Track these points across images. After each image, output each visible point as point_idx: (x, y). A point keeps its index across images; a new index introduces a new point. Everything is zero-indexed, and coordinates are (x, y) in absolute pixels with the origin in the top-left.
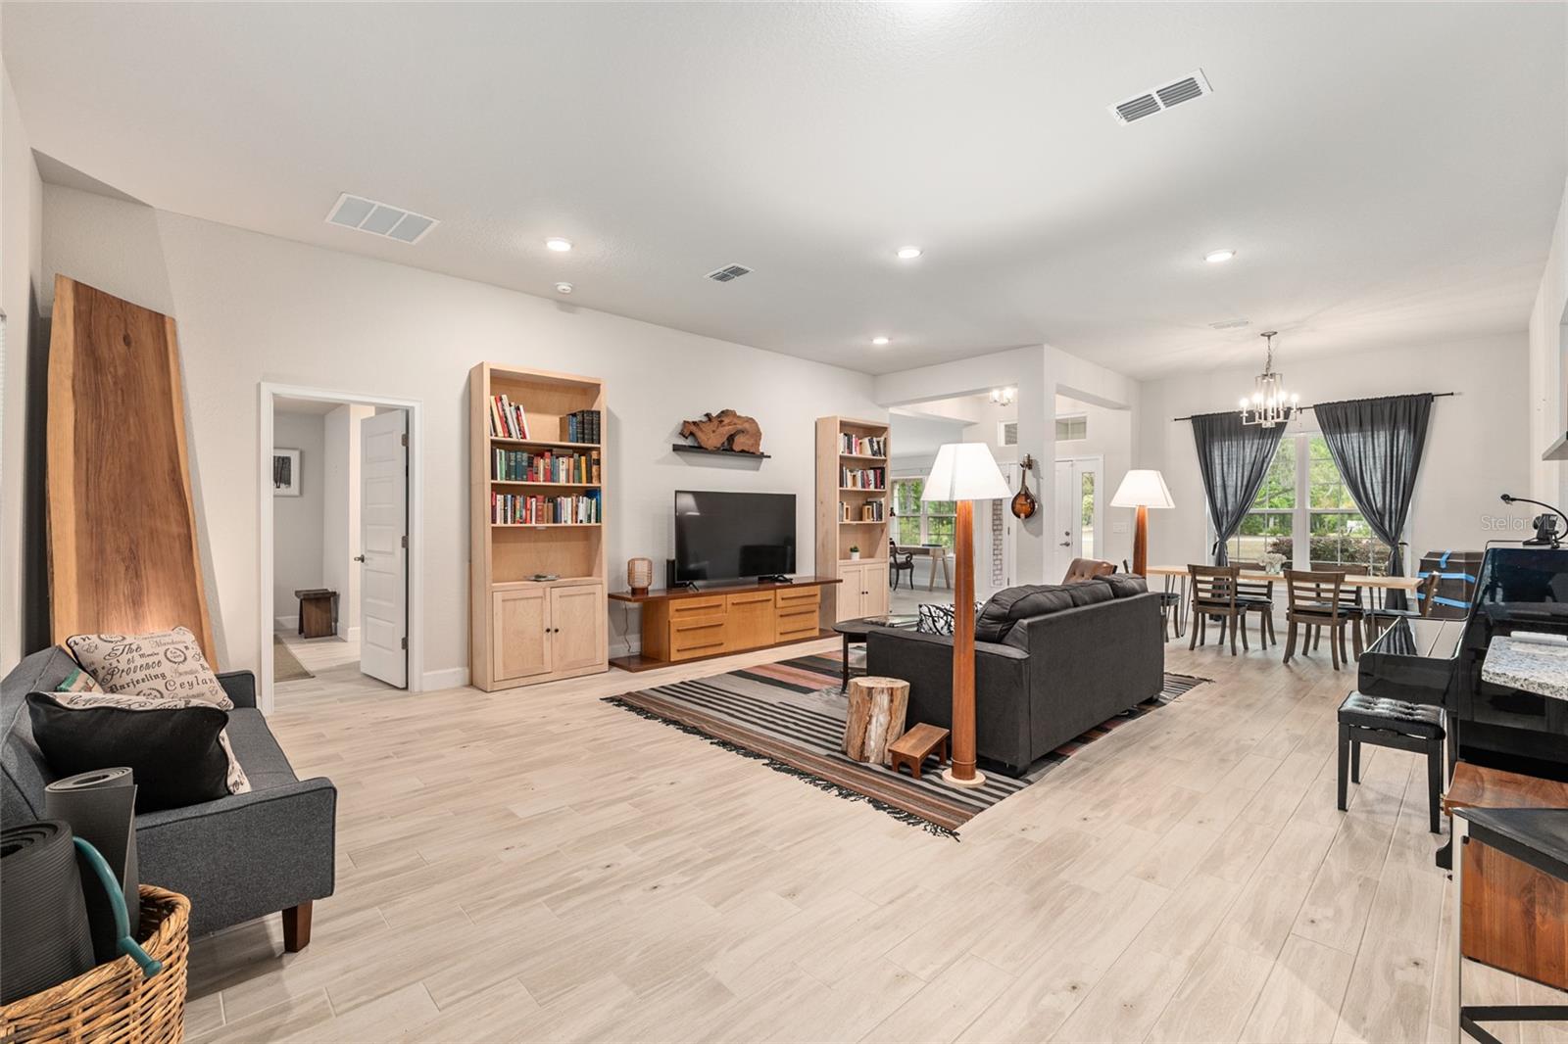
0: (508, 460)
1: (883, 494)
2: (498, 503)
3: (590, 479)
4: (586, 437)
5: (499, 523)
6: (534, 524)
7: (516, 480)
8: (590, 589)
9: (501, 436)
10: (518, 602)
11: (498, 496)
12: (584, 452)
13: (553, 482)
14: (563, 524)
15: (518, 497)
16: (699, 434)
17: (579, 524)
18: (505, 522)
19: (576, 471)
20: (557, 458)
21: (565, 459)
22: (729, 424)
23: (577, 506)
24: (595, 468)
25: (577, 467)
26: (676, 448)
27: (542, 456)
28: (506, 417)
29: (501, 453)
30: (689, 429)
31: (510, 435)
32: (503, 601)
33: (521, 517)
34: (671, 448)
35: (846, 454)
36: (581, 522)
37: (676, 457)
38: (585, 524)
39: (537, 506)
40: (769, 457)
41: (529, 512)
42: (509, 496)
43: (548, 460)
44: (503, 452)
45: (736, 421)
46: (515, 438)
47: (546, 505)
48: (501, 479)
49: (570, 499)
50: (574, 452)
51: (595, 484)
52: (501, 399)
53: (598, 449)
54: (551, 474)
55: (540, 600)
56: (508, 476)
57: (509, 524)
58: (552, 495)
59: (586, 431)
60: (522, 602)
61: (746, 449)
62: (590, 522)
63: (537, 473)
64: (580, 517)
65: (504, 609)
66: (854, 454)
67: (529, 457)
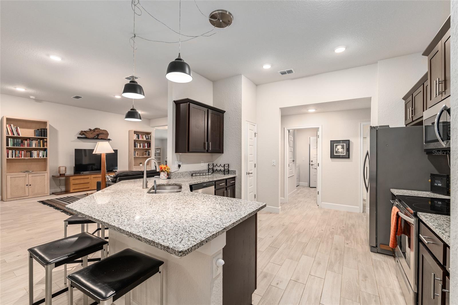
0: (14, 142)
1: (150, 149)
2: (10, 152)
3: (44, 146)
4: (42, 135)
5: (10, 157)
6: (23, 158)
7: (16, 146)
8: (43, 174)
9: (10, 135)
10: (16, 178)
11: (10, 151)
12: (43, 139)
13: (30, 147)
14: (34, 158)
15: (17, 151)
16: (86, 134)
17: (40, 158)
18: (12, 157)
19: (39, 144)
20: (32, 140)
21: (34, 141)
22: (97, 132)
23: (39, 153)
24: (45, 143)
25: (39, 143)
26: (78, 138)
27: (26, 140)
28: (13, 130)
29: (11, 140)
30: (82, 133)
31: (14, 135)
32: (11, 178)
33: (18, 156)
34: (77, 138)
35: (137, 139)
36: (40, 157)
37: (79, 140)
38: (41, 158)
39: (24, 153)
40: (111, 140)
41: (21, 155)
42: (14, 151)
43: (28, 141)
44: (12, 139)
45: (99, 131)
46: (16, 135)
47: (27, 153)
48: (11, 146)
49: (36, 151)
50: (38, 139)
51: (45, 147)
52: (11, 126)
53: (46, 138)
54: (29, 145)
55: (24, 178)
56: (14, 145)
57: (14, 158)
58: (30, 151)
59: (42, 134)
60: (18, 178)
61: (103, 138)
62: (44, 157)
63: (24, 145)
64: (40, 156)
65: (11, 180)
66: (140, 139)
67: (21, 141)
